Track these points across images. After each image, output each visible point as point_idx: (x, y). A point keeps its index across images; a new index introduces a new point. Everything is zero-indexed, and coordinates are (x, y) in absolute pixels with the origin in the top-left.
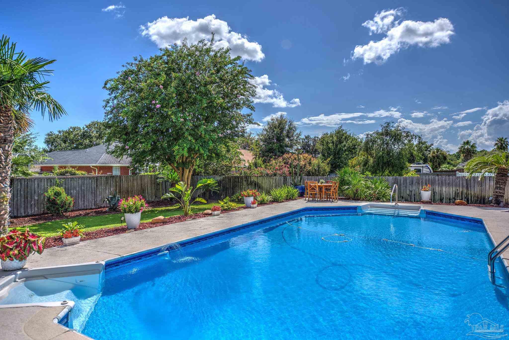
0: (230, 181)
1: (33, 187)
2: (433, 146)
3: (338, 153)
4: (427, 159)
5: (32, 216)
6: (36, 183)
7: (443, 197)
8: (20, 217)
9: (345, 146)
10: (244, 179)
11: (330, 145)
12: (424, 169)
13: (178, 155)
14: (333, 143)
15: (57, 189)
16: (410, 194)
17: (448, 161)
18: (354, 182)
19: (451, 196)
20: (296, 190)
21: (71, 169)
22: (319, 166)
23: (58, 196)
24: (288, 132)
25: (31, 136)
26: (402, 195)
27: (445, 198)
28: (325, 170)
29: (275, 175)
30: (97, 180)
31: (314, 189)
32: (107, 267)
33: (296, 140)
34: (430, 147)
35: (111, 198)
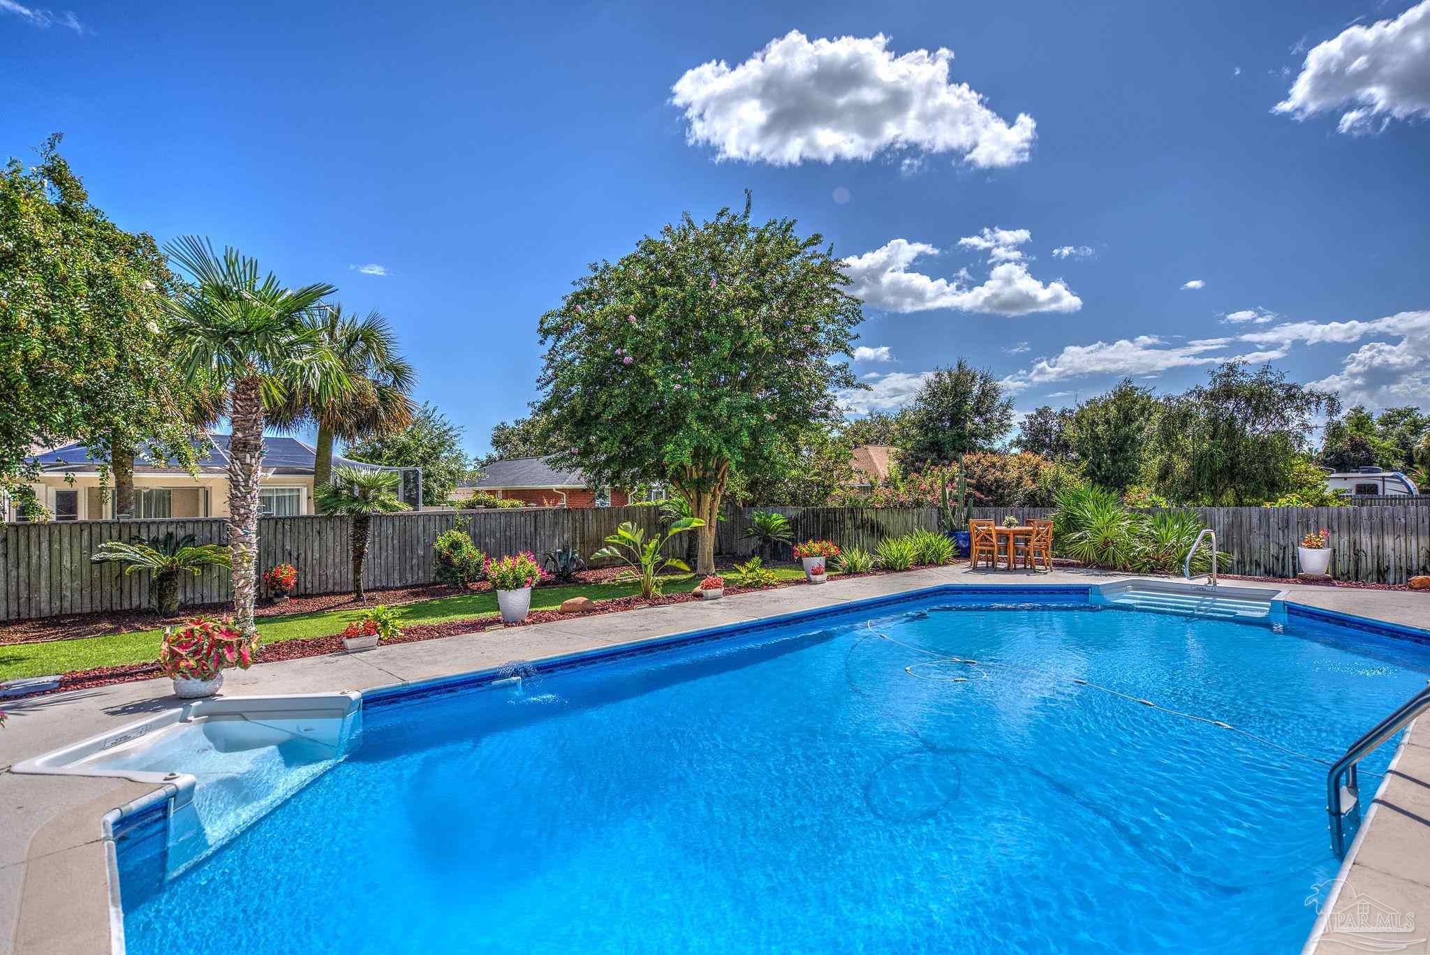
0: (818, 521)
1: (414, 532)
4: (1413, 457)
5: (412, 587)
6: (421, 523)
7: (1386, 564)
8: (392, 589)
10: (847, 515)
11: (1100, 429)
13: (671, 463)
14: (1107, 422)
15: (457, 535)
16: (1281, 556)
18: (1098, 523)
19: (1415, 563)
20: (948, 542)
21: (487, 497)
23: (455, 549)
24: (979, 401)
25: (453, 433)
26: (1256, 557)
27: (1392, 568)
29: (918, 504)
30: (536, 517)
31: (987, 540)
32: (369, 705)
33: (1000, 421)
35: (560, 553)
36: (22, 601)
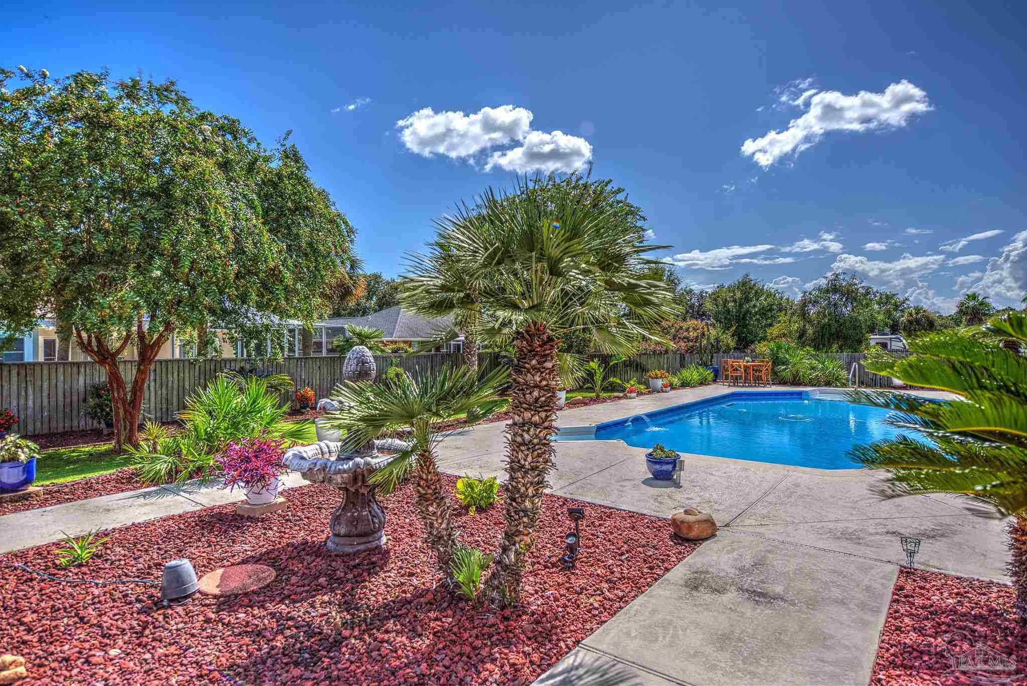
2: (908, 302)
3: (744, 318)
4: (897, 325)
9: (755, 306)
11: (730, 305)
12: (893, 343)
14: (735, 301)
17: (938, 328)
18: (793, 360)
20: (709, 372)
22: (717, 340)
26: (862, 379)
28: (728, 345)
31: (738, 370)
34: (904, 303)
36: (163, 410)
